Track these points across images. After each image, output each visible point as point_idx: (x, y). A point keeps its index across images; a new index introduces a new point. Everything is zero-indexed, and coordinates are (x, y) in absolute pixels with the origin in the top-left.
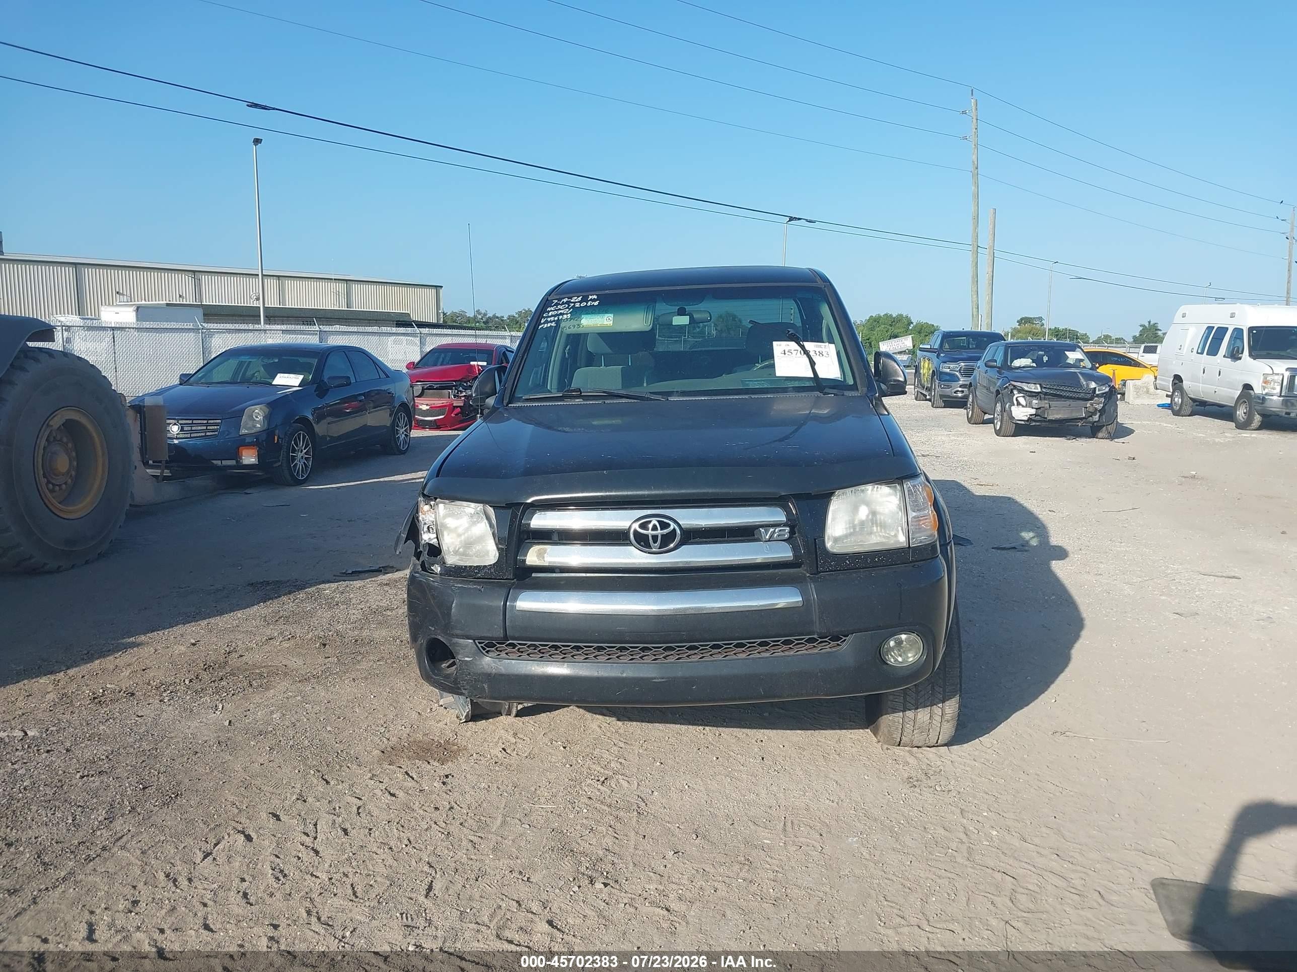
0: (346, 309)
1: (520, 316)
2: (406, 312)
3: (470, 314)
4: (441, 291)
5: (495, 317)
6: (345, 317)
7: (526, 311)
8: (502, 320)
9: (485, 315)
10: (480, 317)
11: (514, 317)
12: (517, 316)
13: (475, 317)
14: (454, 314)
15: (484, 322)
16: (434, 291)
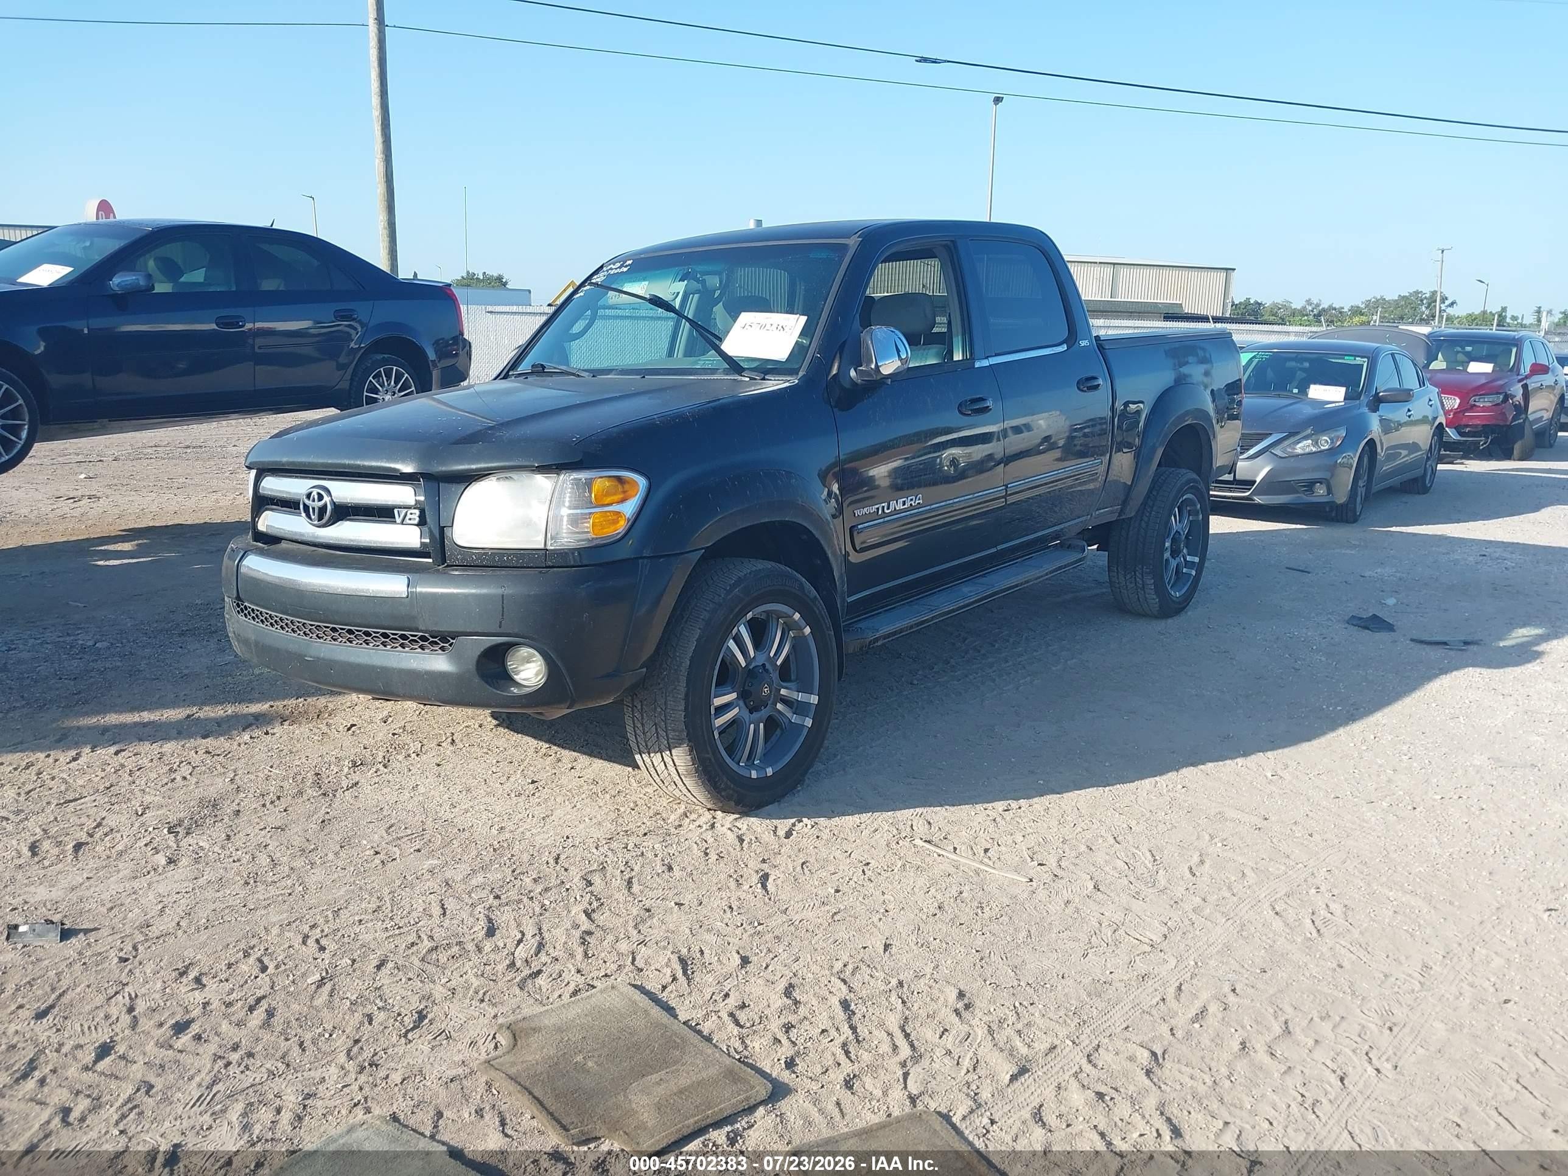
0: (1109, 299)
1: (1367, 306)
2: (1178, 302)
3: (1297, 305)
4: (1234, 274)
5: (1331, 308)
6: (1101, 309)
7: (1378, 300)
8: (1341, 313)
9: (1318, 305)
10: (1310, 308)
11: (1358, 307)
12: (1363, 306)
13: (1304, 308)
14: (1275, 305)
15: (1314, 315)
16: (1223, 274)
